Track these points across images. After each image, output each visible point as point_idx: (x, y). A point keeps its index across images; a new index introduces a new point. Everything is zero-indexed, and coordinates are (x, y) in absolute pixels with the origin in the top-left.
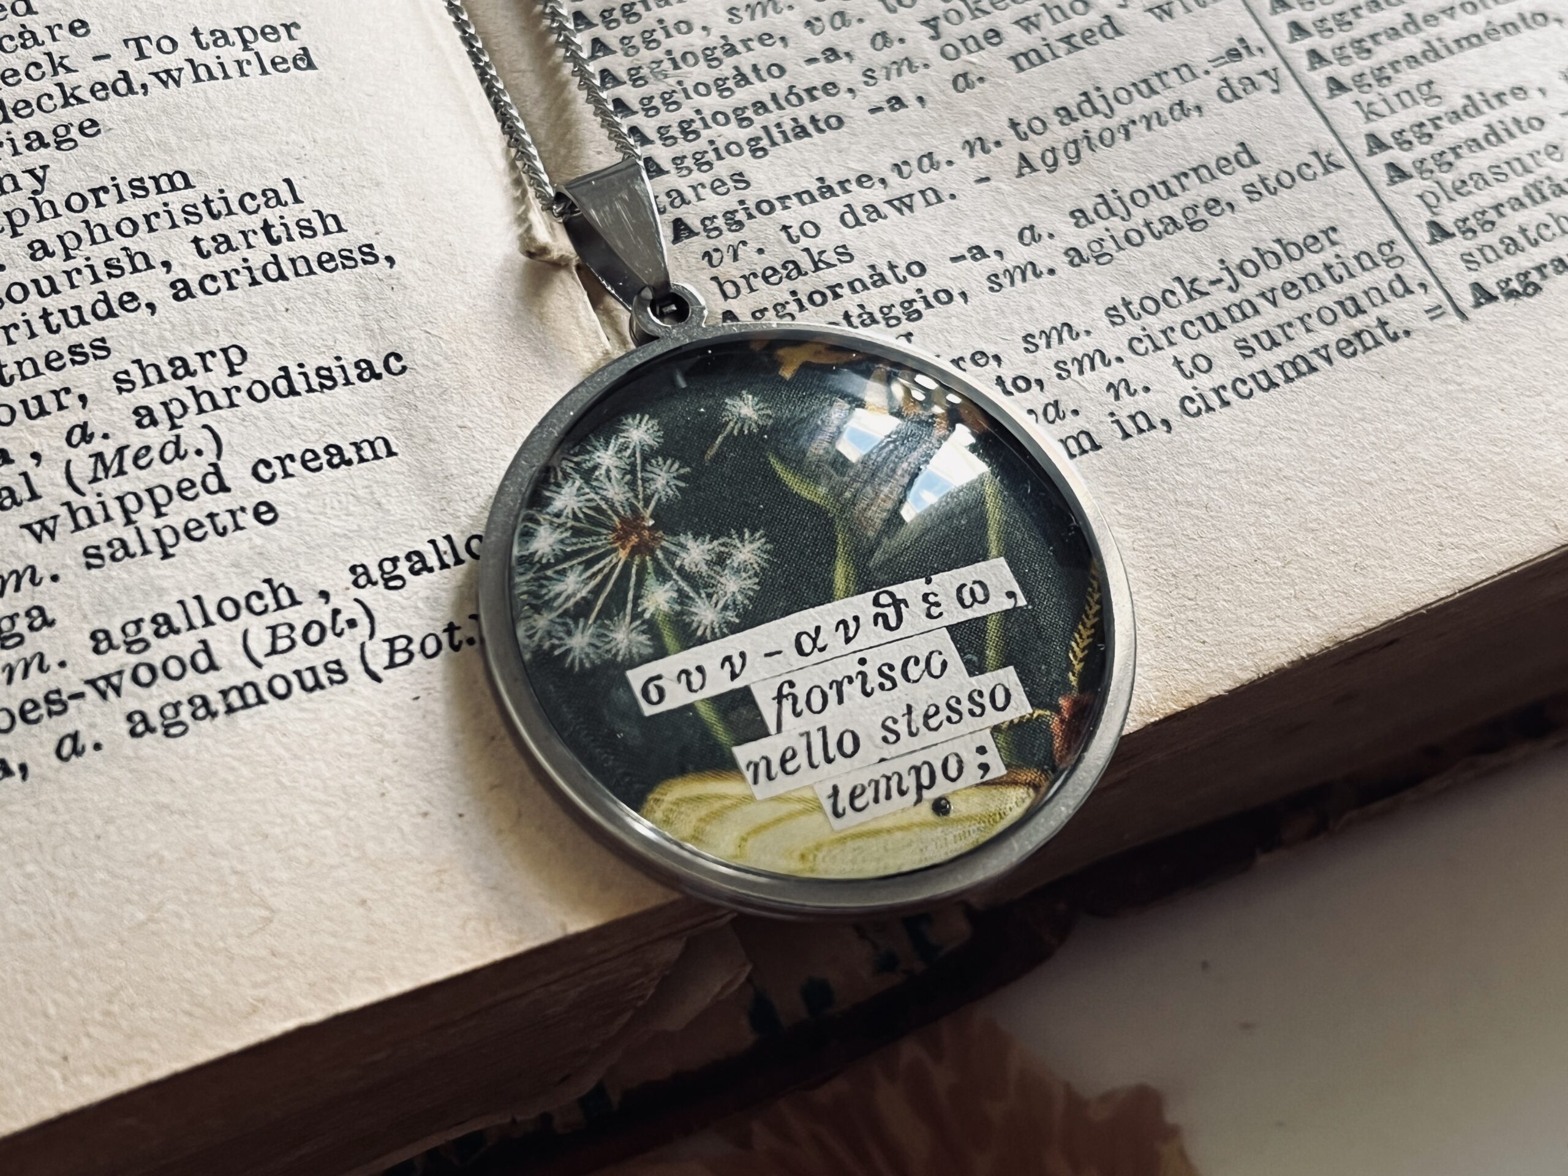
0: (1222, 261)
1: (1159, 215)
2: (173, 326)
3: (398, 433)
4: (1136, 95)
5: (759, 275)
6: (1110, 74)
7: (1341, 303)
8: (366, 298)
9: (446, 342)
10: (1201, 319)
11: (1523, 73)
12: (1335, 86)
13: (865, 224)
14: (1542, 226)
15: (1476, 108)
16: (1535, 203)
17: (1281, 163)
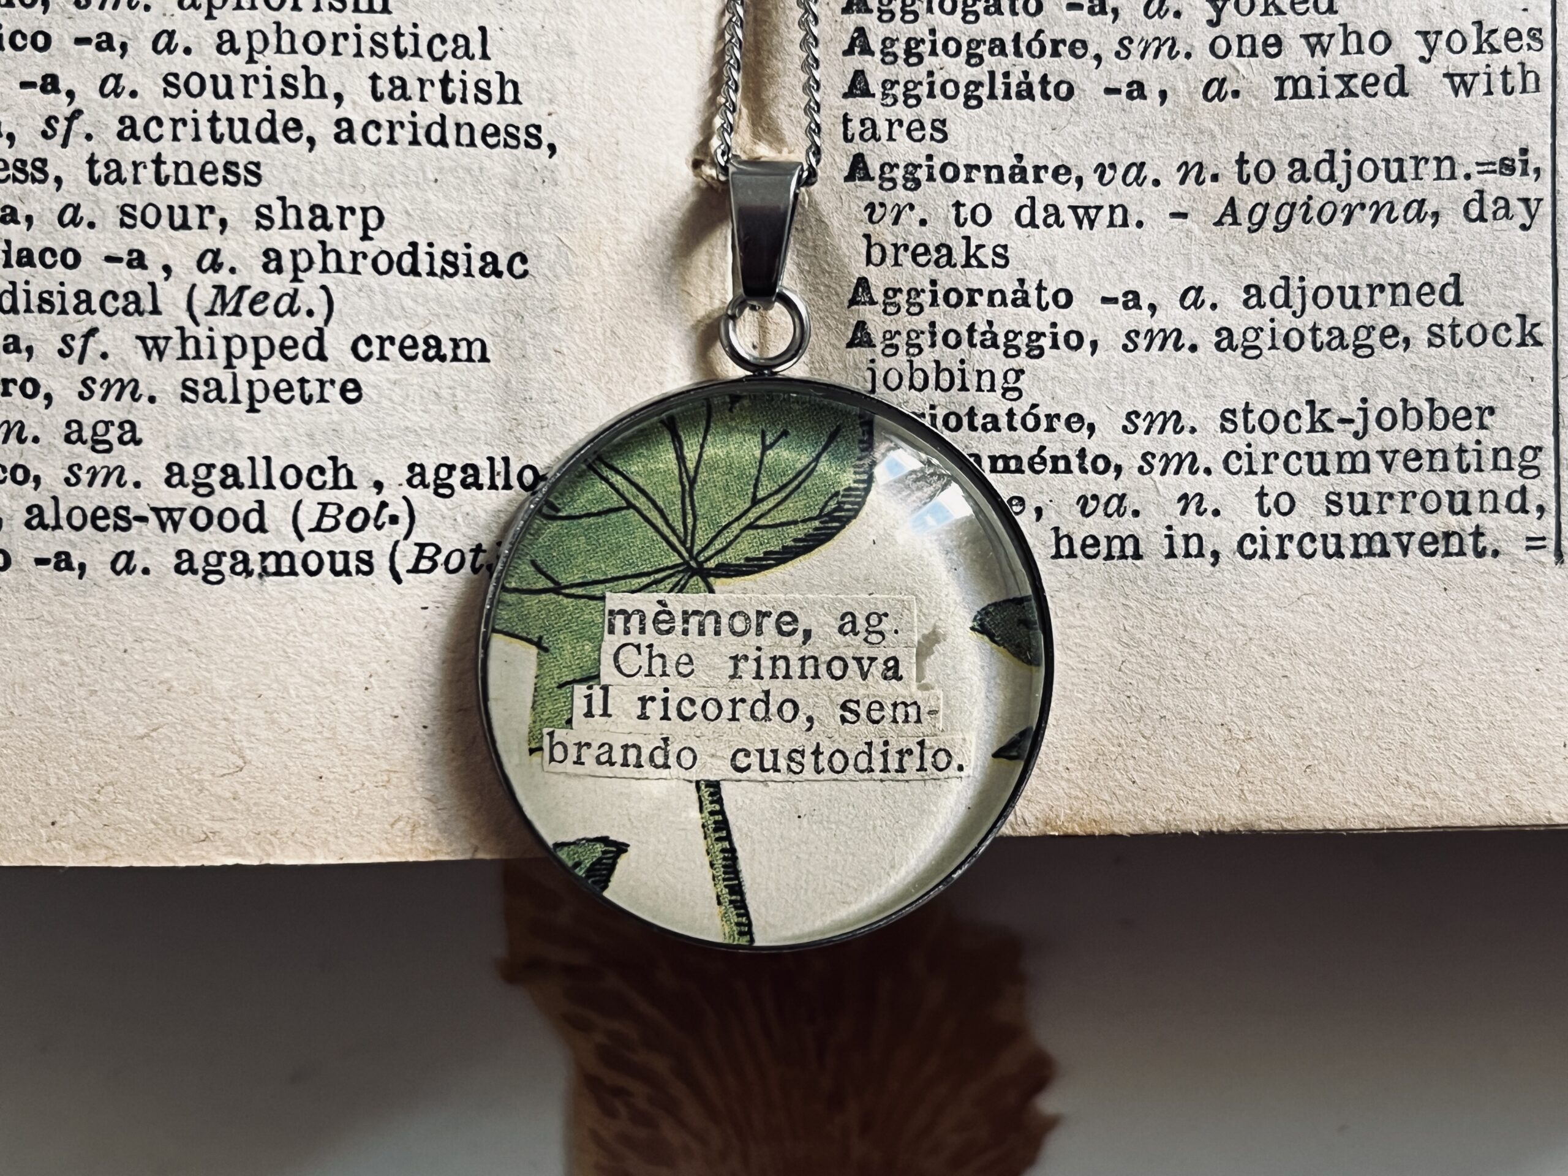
0: (1364, 400)
1: (1332, 324)
2: (326, 169)
3: (497, 340)
4: (1382, 174)
5: (911, 249)
6: (1368, 138)
7: (1451, 494)
8: (515, 186)
9: (575, 255)
10: (1310, 455)
13: (1036, 227)
17: (1482, 314)
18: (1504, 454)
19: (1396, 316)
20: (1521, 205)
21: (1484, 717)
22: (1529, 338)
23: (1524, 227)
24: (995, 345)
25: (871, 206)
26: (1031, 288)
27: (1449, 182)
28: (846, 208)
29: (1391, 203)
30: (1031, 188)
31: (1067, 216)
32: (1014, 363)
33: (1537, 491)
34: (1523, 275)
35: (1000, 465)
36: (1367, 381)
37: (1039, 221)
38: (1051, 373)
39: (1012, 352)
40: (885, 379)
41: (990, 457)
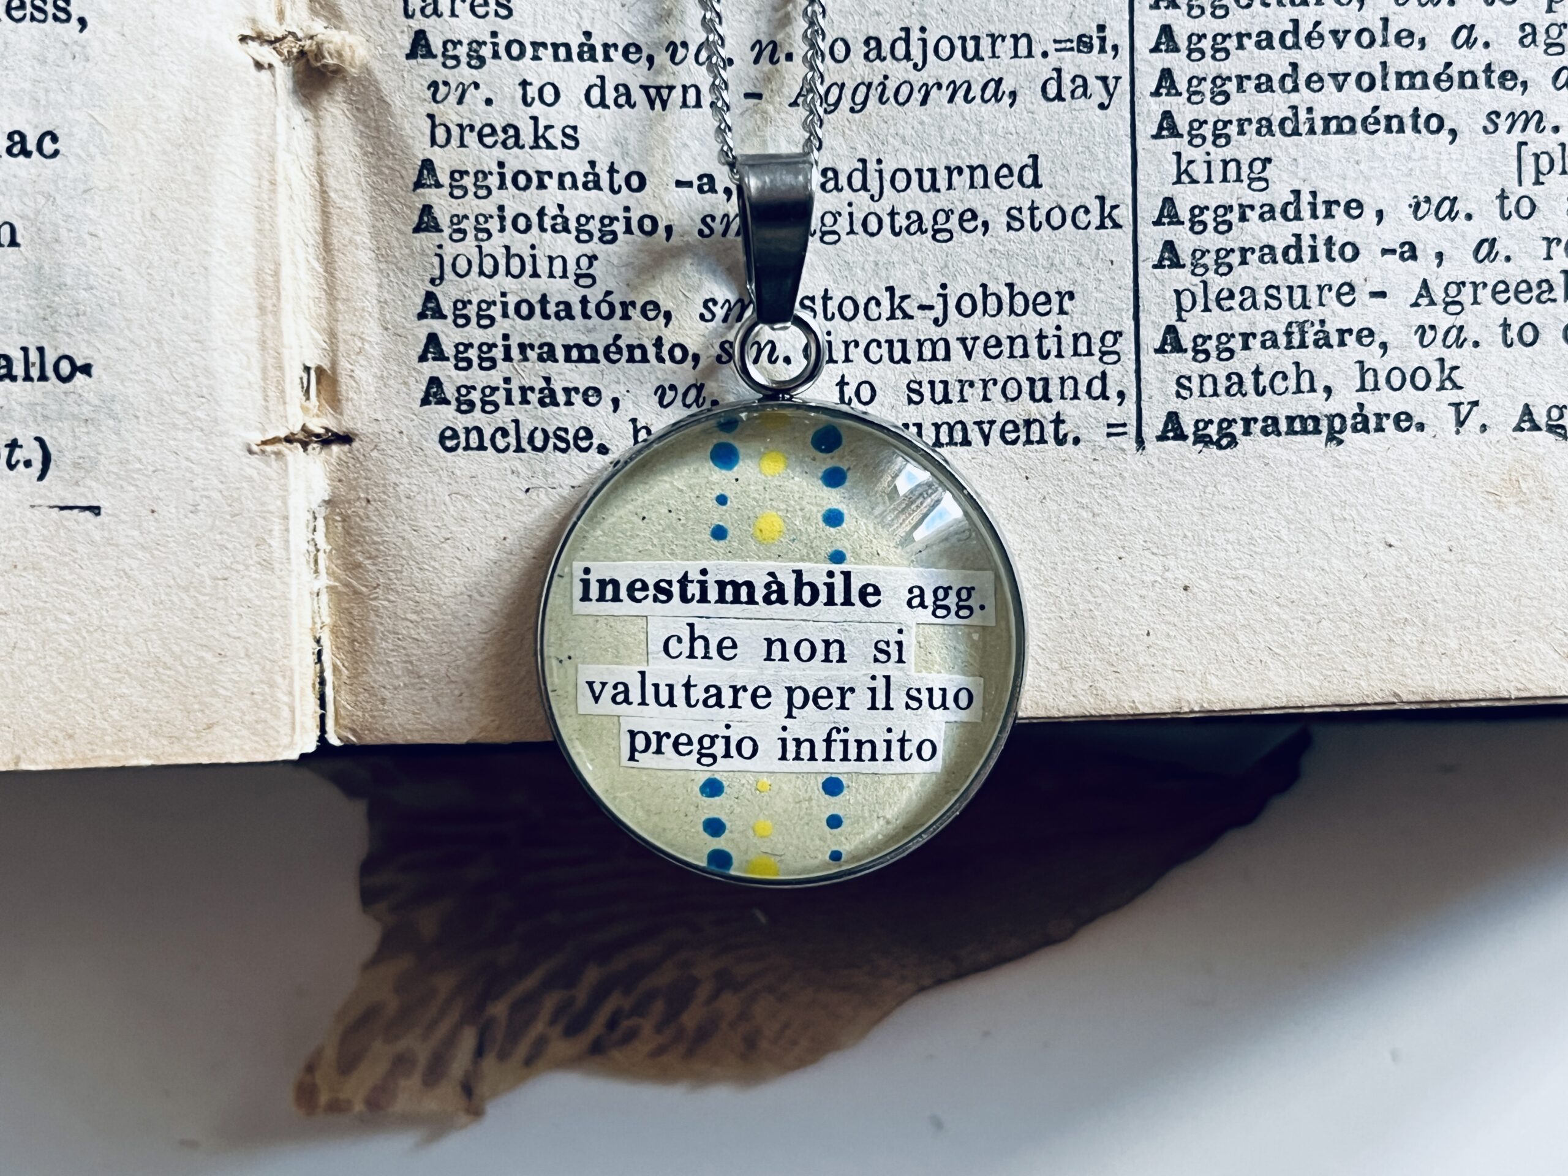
0: (944, 286)
1: (911, 208)
3: (28, 224)
4: (958, 52)
5: (477, 129)
6: (943, 16)
7: (1032, 381)
8: (44, 62)
9: (108, 133)
10: (890, 343)
11: (1374, 184)
12: (1167, 126)
13: (608, 107)
14: (1280, 376)
15: (1298, 210)
16: (1289, 346)
17: (1062, 196)
18: (1084, 339)
19: (975, 199)
20: (1099, 83)
21: (1067, 607)
22: (1107, 220)
23: (1102, 106)
24: (566, 229)
25: (434, 85)
26: (602, 170)
27: (1027, 60)
28: (408, 85)
29: (968, 82)
30: (601, 67)
31: (638, 95)
32: (587, 249)
33: (1118, 377)
34: (1101, 156)
35: (575, 354)
36: (946, 266)
37: (609, 101)
38: (625, 258)
39: (584, 237)
40: (454, 265)
41: (564, 346)
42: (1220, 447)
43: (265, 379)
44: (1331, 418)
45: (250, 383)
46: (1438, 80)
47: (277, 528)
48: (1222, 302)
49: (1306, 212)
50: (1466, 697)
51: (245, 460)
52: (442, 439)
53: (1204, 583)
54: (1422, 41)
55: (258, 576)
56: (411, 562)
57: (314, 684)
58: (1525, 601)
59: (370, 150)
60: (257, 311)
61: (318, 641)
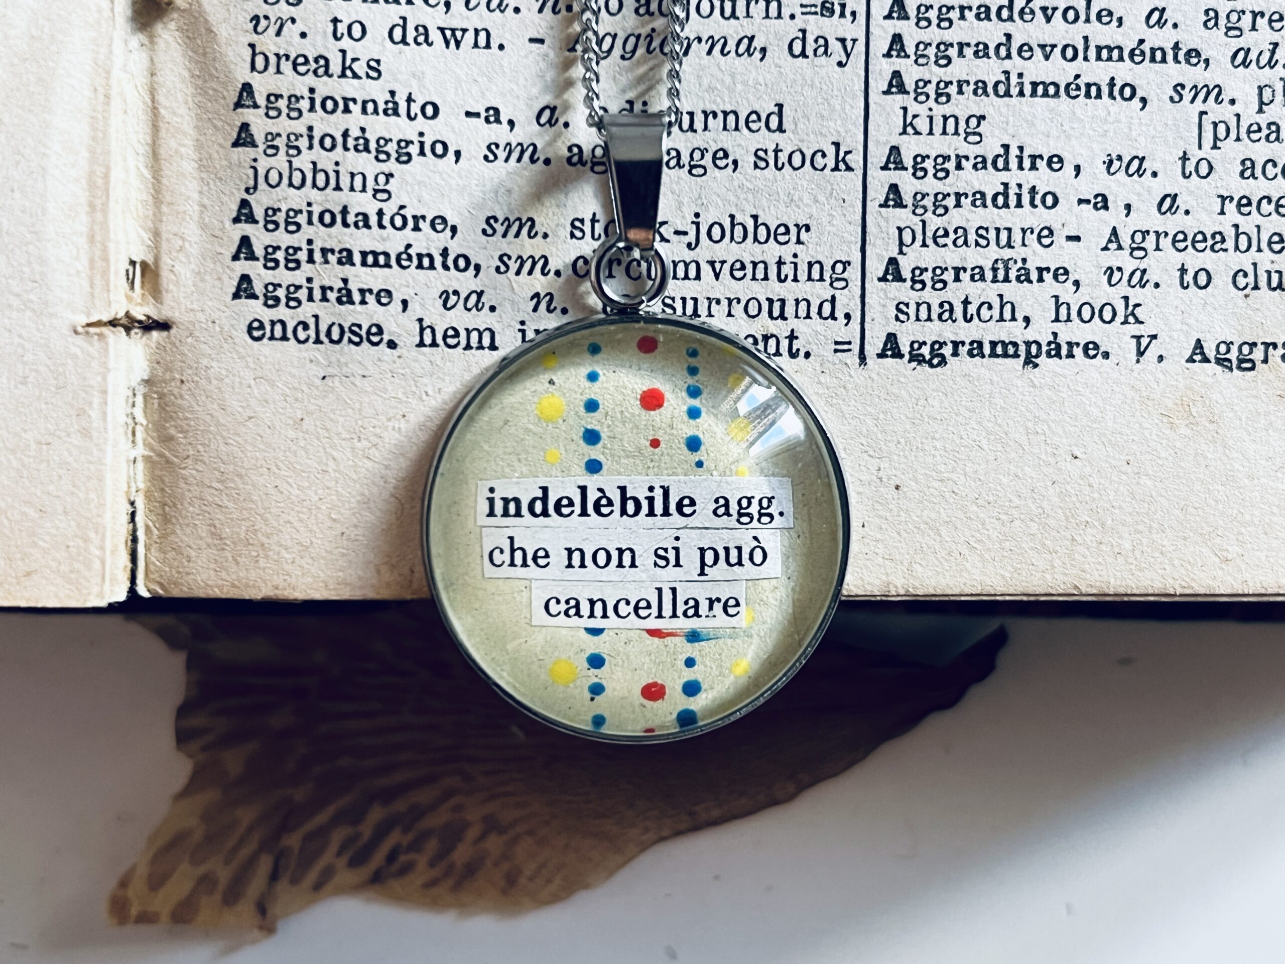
0: (697, 215)
1: (671, 145)
4: (717, 11)
5: (292, 58)
7: (770, 301)
11: (1074, 142)
12: (897, 83)
13: (407, 44)
14: (986, 305)
15: (1007, 162)
16: (995, 280)
17: (802, 141)
18: (817, 267)
19: (727, 140)
20: (839, 44)
22: (841, 164)
23: (840, 64)
24: (367, 149)
25: (256, 19)
26: (401, 99)
27: (776, 21)
28: (233, 16)
29: (725, 38)
30: (404, 9)
31: (435, 36)
32: (385, 167)
33: (846, 301)
34: (838, 107)
35: (370, 259)
36: (700, 197)
37: (410, 39)
38: (418, 178)
39: (383, 157)
40: (266, 177)
41: (361, 252)
42: (932, 366)
43: (92, 268)
44: (1028, 344)
45: (78, 272)
46: (1132, 54)
47: (96, 401)
48: (939, 240)
49: (1013, 163)
50: (1136, 591)
51: (70, 340)
52: (250, 329)
53: (913, 484)
54: (1120, 20)
55: (77, 443)
56: (218, 437)
57: (126, 542)
58: (1190, 510)
59: (198, 73)
60: (87, 209)
61: (132, 504)
